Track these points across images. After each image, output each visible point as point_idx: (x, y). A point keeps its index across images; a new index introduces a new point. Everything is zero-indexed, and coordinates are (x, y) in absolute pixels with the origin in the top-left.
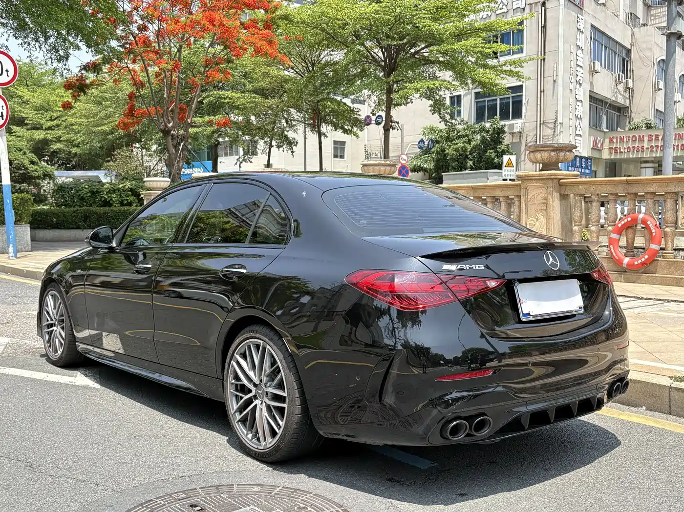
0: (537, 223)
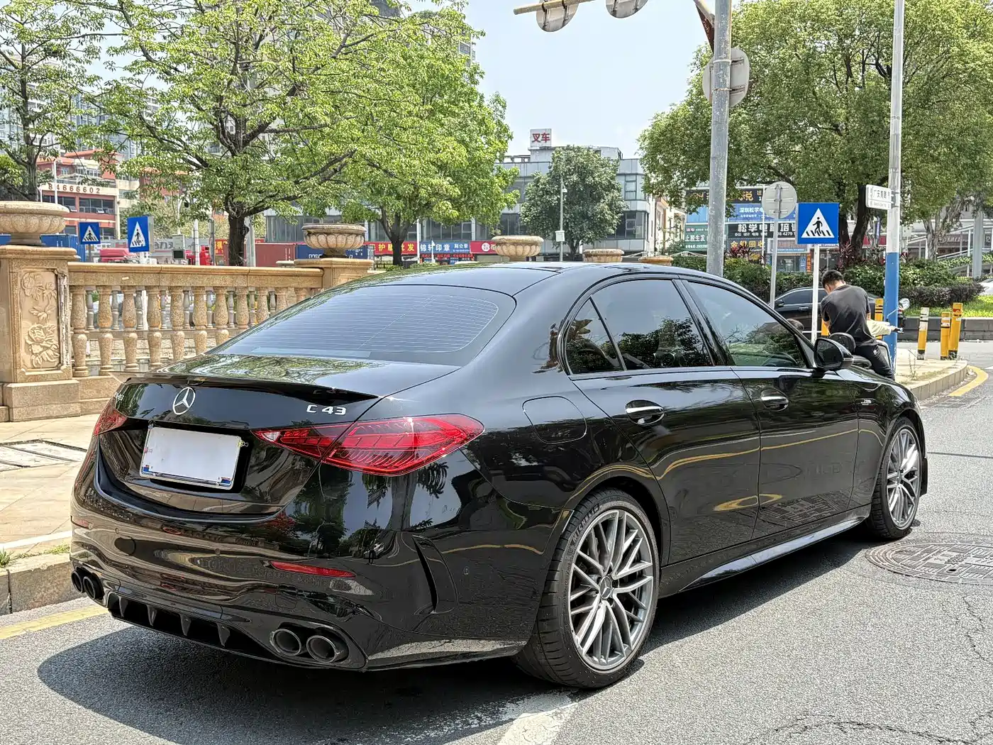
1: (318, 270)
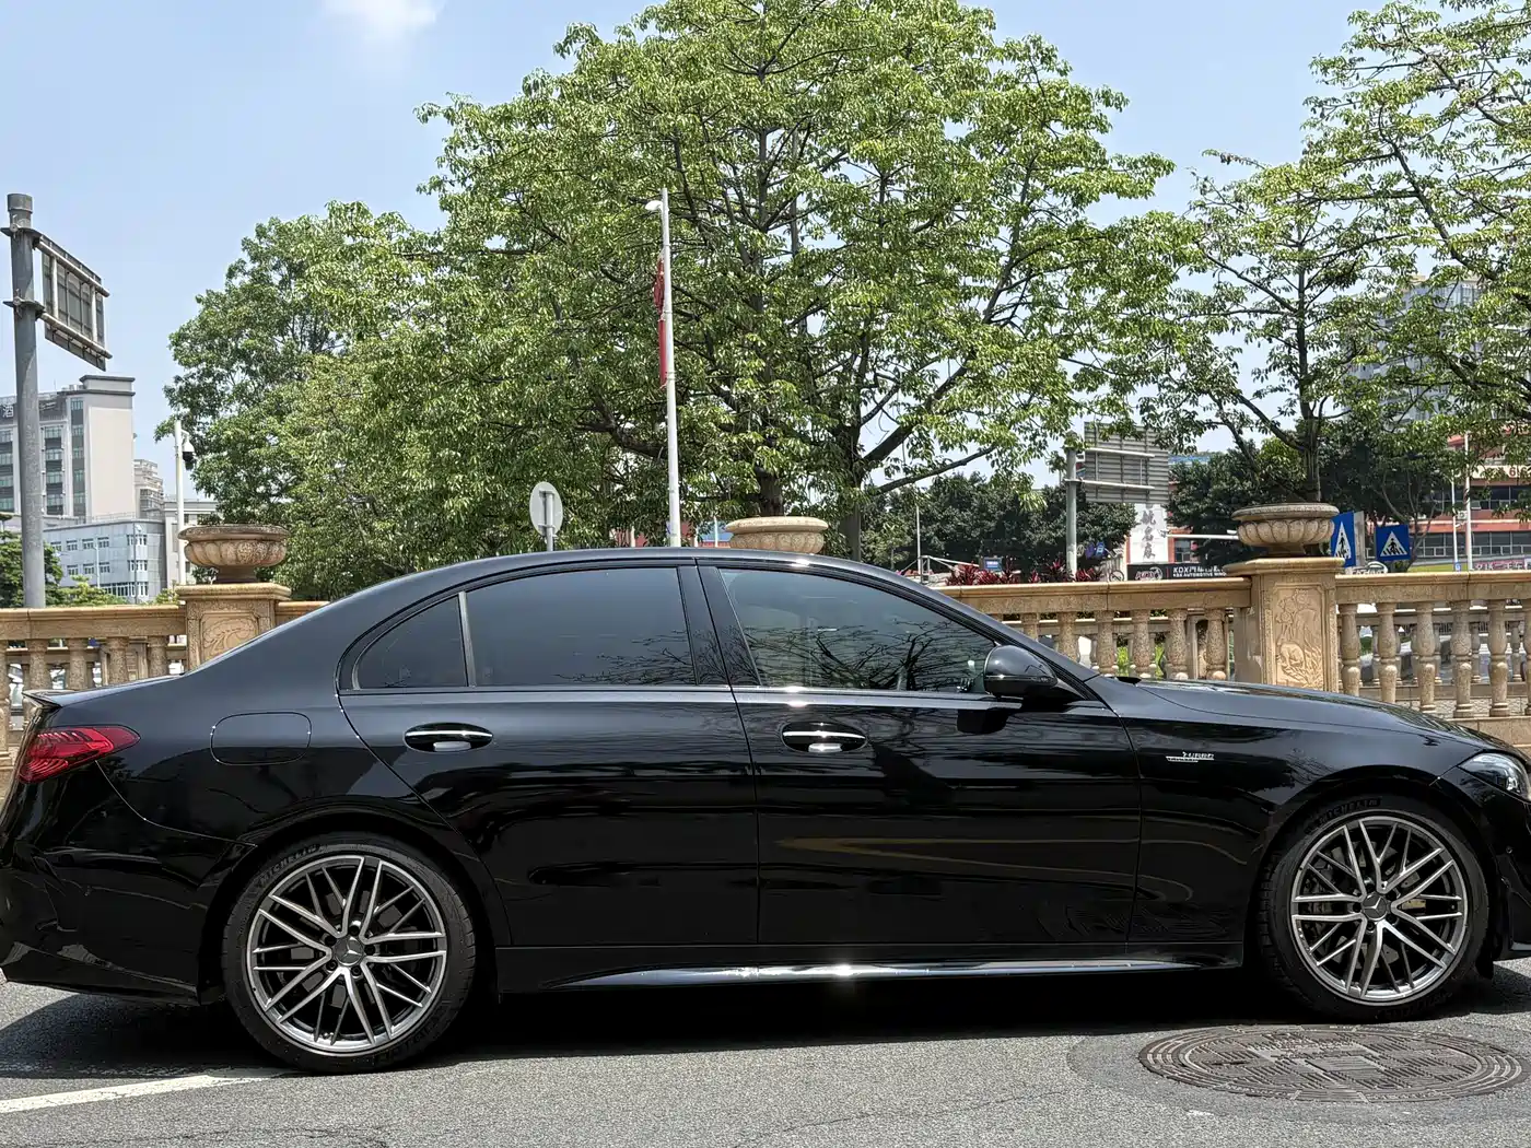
1: (1242, 579)
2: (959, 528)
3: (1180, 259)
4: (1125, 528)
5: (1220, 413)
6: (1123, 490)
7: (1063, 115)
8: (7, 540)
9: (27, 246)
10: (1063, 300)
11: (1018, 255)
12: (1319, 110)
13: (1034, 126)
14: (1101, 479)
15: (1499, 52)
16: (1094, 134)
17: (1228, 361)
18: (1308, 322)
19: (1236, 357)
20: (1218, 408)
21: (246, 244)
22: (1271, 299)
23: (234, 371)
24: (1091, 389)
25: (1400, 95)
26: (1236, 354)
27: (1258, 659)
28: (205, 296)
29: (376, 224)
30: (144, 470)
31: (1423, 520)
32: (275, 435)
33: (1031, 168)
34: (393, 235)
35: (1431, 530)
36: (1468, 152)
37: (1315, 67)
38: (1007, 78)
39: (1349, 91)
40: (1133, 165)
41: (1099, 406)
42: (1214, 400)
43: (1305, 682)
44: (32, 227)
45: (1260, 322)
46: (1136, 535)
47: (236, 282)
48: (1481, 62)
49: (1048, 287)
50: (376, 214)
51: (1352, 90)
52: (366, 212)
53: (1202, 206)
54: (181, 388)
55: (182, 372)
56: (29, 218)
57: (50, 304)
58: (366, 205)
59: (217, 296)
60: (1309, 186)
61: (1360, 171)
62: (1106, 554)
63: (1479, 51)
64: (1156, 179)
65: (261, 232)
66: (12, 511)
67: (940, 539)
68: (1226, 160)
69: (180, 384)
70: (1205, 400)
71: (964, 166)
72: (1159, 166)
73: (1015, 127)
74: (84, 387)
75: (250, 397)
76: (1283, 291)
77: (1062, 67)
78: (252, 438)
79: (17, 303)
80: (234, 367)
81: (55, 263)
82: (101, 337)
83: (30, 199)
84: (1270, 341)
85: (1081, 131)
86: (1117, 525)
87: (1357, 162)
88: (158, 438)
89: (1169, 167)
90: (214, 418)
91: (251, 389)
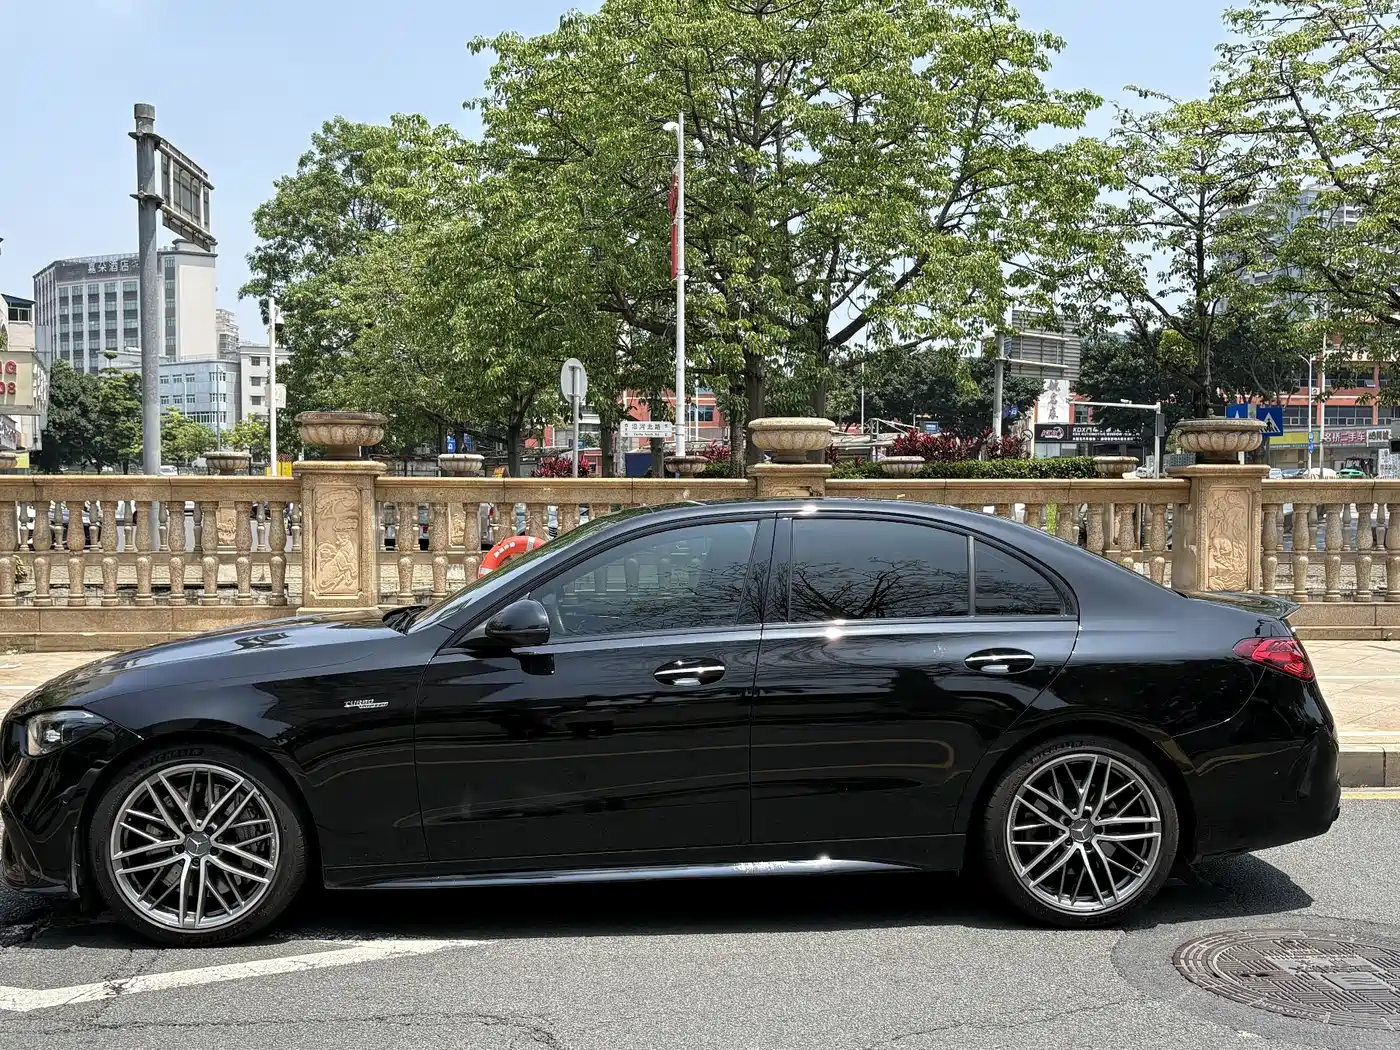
0: (339, 554)
1: (1184, 481)
2: (896, 390)
3: (1104, 181)
4: (1035, 394)
5: (1130, 309)
6: (1042, 368)
7: (1010, 55)
8: (113, 375)
9: (150, 148)
10: (1005, 212)
11: (968, 172)
12: (1228, 55)
13: (985, 63)
14: (1024, 358)
15: (1382, 8)
16: (1036, 72)
17: (1139, 266)
18: (1206, 234)
19: (1146, 263)
20: (1127, 303)
21: (316, 139)
22: (1176, 213)
23: (304, 244)
24: (1023, 286)
25: (1300, 45)
26: (1146, 260)
27: (1194, 548)
28: (281, 180)
29: (434, 133)
30: (223, 318)
31: (1284, 396)
32: (338, 298)
33: (982, 99)
34: (447, 143)
35: (1291, 403)
36: (1353, 94)
37: (1227, 17)
38: (963, 22)
39: (1254, 40)
40: (1068, 99)
41: (1028, 300)
42: (1125, 297)
43: (1231, 568)
44: (154, 133)
45: (1166, 233)
46: (1043, 400)
47: (306, 170)
48: (1367, 17)
49: (990, 199)
50: (433, 125)
51: (1258, 38)
52: (424, 122)
53: (1122, 133)
54: (260, 257)
55: (263, 243)
56: (152, 124)
57: (168, 197)
58: (424, 116)
59: (291, 181)
60: (1217, 120)
61: (1261, 108)
62: (1018, 416)
63: (1365, 7)
64: (1087, 111)
65: (328, 128)
66: (116, 349)
67: (880, 398)
68: (1144, 94)
69: (260, 253)
70: (1117, 297)
71: (927, 96)
72: (1090, 100)
73: (968, 63)
74: (176, 249)
75: (317, 265)
76: (1186, 207)
77: (1011, 14)
78: (318, 300)
79: (141, 196)
80: (304, 240)
81: (172, 162)
82: (206, 224)
83: (152, 108)
84: (1174, 249)
85: (1025, 69)
86: (1028, 391)
87: (1259, 101)
88: (241, 298)
89: (1098, 102)
90: (287, 282)
91: (318, 259)
